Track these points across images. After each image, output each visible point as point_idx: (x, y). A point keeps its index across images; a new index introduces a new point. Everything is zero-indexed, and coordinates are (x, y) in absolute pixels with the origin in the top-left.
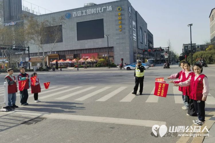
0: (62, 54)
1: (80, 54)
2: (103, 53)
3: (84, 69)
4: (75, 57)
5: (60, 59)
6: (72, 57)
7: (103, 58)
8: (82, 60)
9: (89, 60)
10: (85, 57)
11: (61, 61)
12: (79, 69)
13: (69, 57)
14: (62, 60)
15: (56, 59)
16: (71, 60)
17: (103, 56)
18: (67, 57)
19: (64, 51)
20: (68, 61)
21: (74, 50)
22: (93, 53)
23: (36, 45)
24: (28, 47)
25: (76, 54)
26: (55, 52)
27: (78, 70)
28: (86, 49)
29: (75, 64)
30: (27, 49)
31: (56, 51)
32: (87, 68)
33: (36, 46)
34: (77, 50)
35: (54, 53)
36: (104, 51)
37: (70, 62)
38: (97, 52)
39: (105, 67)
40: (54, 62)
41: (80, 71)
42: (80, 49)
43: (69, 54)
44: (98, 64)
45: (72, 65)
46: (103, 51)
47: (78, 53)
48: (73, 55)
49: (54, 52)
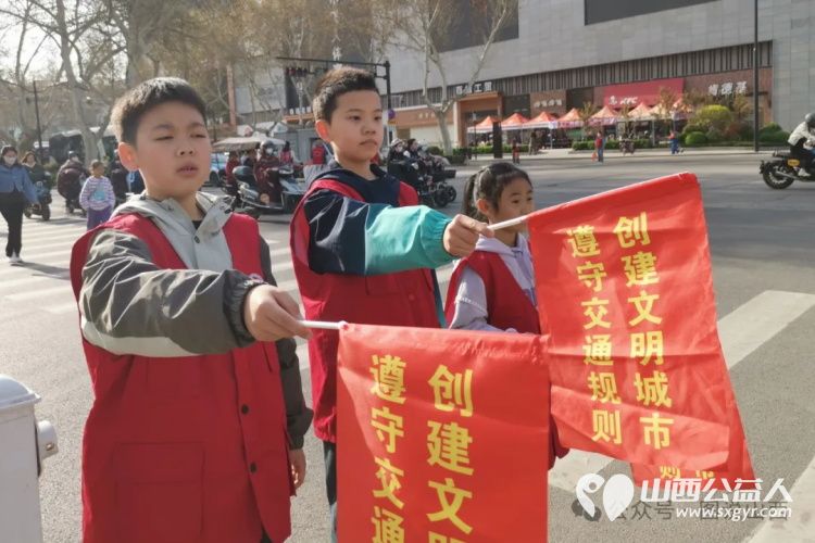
0: (515, 90)
1: (593, 87)
2: (713, 77)
3: (621, 155)
4: (574, 100)
5: (506, 115)
6: (559, 103)
7: (718, 99)
8: (604, 115)
9: (642, 113)
10: (618, 100)
11: (510, 124)
12: (606, 155)
13: (545, 104)
14: (515, 115)
15: (492, 113)
16: (556, 116)
17: (713, 89)
18: (537, 104)
19: (524, 78)
20: (541, 121)
21: (569, 71)
22: (658, 79)
23: (416, 50)
24: (387, 65)
25: (578, 87)
26: (488, 86)
27: (601, 158)
28: (625, 64)
29: (570, 134)
30: (381, 71)
31: (492, 81)
32: (636, 154)
33: (416, 54)
34: (581, 70)
35: (482, 88)
36: (718, 69)
37: (551, 125)
38: (680, 73)
39: (732, 145)
40: (486, 126)
41: (610, 165)
42: (595, 62)
43: (544, 88)
44: (689, 131)
45: (561, 139)
46: (712, 65)
47: (586, 84)
48: (562, 91)
49: (482, 83)
